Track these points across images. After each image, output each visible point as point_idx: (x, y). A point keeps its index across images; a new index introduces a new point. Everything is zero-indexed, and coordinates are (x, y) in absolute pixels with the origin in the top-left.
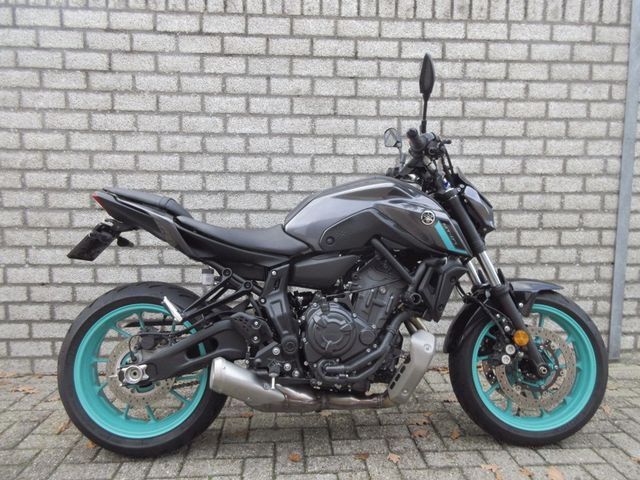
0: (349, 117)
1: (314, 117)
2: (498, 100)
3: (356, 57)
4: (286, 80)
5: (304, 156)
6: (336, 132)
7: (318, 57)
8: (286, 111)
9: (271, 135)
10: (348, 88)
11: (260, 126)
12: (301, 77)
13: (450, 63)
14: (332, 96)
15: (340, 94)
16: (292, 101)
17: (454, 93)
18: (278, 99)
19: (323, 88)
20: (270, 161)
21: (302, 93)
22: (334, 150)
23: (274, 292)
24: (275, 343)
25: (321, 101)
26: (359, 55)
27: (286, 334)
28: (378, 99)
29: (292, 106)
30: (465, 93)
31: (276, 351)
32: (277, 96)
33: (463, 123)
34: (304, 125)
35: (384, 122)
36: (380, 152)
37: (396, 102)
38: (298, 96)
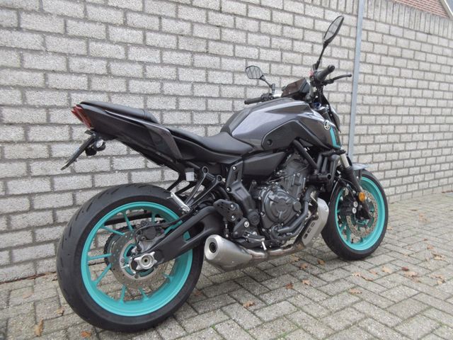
0: (216, 55)
1: (193, 53)
2: (299, 53)
3: (220, 11)
4: (173, 21)
5: (187, 82)
6: (208, 66)
7: (195, 7)
8: (174, 46)
9: (162, 64)
10: (215, 34)
11: (154, 56)
12: (184, 20)
13: (274, 25)
14: (205, 38)
15: (210, 38)
16: (178, 39)
17: (277, 46)
18: (168, 36)
19: (200, 32)
20: (162, 85)
21: (185, 33)
22: (207, 79)
23: (235, 182)
24: (245, 219)
25: (198, 41)
26: (222, 10)
27: (251, 212)
28: (235, 44)
29: (178, 43)
30: (283, 46)
31: (247, 224)
32: (167, 33)
33: (281, 66)
34: (185, 59)
35: (238, 62)
36: (235, 83)
37: (245, 48)
38: (182, 35)
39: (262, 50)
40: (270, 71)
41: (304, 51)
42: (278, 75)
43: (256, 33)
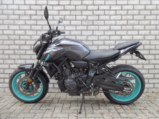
0: (97, 25)
1: (87, 25)
2: (137, 20)
3: (98, 10)
4: (80, 16)
6: (93, 29)
7: (88, 10)
8: (80, 24)
9: (76, 30)
10: (96, 18)
11: (74, 28)
12: (84, 15)
13: (123, 11)
14: (92, 20)
15: (94, 19)
16: (82, 22)
17: (125, 18)
18: (78, 21)
19: (90, 18)
20: (76, 37)
21: (84, 19)
22: (93, 34)
25: (89, 21)
26: (99, 9)
28: (104, 20)
29: (82, 23)
30: (128, 18)
32: (78, 20)
33: (127, 26)
34: (85, 28)
35: (106, 27)
36: (105, 34)
37: (109, 21)
38: (83, 20)
39: (117, 21)
40: (122, 28)
41: (140, 19)
42: (126, 30)
43: (114, 15)
